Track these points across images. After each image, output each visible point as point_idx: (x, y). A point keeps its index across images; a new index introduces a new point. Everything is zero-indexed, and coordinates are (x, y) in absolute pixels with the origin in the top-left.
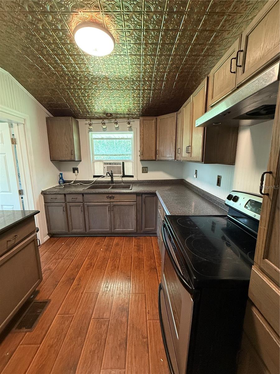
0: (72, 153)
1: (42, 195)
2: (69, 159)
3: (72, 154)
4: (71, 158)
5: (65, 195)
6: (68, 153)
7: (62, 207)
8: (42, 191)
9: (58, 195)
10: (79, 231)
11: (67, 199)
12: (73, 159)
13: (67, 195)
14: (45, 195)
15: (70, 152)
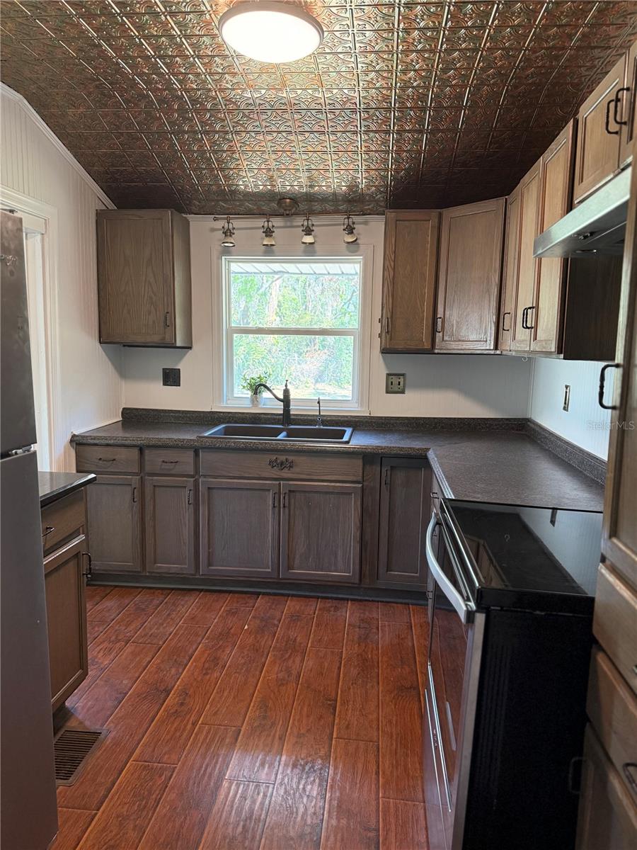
0: (169, 323)
1: (72, 449)
2: (156, 339)
3: (166, 325)
4: (164, 338)
5: (141, 450)
6: (154, 322)
7: (129, 489)
8: (74, 436)
9: (119, 449)
10: (174, 567)
11: (147, 463)
12: (168, 340)
13: (147, 452)
14: (81, 448)
15: (163, 318)
